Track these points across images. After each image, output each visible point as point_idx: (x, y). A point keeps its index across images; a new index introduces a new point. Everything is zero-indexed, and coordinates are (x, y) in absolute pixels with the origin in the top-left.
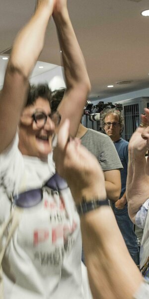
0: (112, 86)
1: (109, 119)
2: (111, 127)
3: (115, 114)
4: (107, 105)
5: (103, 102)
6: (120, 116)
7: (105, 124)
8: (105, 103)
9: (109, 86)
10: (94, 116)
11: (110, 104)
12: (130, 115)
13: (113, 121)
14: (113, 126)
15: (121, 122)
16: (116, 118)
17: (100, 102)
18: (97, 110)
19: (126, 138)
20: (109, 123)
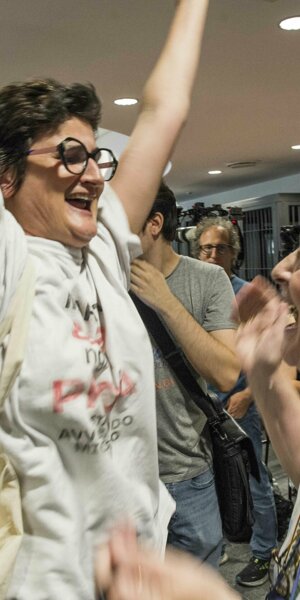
0: (219, 172)
1: (209, 238)
2: (213, 255)
3: (220, 228)
4: (210, 209)
5: (202, 204)
6: (230, 232)
7: (201, 247)
8: (206, 206)
9: (211, 173)
10: (184, 232)
11: (217, 207)
12: (254, 229)
13: (216, 241)
14: (217, 252)
15: (233, 244)
16: (222, 236)
17: (197, 204)
18: (190, 219)
19: (246, 275)
20: (210, 246)
